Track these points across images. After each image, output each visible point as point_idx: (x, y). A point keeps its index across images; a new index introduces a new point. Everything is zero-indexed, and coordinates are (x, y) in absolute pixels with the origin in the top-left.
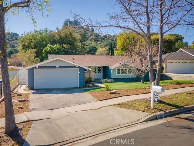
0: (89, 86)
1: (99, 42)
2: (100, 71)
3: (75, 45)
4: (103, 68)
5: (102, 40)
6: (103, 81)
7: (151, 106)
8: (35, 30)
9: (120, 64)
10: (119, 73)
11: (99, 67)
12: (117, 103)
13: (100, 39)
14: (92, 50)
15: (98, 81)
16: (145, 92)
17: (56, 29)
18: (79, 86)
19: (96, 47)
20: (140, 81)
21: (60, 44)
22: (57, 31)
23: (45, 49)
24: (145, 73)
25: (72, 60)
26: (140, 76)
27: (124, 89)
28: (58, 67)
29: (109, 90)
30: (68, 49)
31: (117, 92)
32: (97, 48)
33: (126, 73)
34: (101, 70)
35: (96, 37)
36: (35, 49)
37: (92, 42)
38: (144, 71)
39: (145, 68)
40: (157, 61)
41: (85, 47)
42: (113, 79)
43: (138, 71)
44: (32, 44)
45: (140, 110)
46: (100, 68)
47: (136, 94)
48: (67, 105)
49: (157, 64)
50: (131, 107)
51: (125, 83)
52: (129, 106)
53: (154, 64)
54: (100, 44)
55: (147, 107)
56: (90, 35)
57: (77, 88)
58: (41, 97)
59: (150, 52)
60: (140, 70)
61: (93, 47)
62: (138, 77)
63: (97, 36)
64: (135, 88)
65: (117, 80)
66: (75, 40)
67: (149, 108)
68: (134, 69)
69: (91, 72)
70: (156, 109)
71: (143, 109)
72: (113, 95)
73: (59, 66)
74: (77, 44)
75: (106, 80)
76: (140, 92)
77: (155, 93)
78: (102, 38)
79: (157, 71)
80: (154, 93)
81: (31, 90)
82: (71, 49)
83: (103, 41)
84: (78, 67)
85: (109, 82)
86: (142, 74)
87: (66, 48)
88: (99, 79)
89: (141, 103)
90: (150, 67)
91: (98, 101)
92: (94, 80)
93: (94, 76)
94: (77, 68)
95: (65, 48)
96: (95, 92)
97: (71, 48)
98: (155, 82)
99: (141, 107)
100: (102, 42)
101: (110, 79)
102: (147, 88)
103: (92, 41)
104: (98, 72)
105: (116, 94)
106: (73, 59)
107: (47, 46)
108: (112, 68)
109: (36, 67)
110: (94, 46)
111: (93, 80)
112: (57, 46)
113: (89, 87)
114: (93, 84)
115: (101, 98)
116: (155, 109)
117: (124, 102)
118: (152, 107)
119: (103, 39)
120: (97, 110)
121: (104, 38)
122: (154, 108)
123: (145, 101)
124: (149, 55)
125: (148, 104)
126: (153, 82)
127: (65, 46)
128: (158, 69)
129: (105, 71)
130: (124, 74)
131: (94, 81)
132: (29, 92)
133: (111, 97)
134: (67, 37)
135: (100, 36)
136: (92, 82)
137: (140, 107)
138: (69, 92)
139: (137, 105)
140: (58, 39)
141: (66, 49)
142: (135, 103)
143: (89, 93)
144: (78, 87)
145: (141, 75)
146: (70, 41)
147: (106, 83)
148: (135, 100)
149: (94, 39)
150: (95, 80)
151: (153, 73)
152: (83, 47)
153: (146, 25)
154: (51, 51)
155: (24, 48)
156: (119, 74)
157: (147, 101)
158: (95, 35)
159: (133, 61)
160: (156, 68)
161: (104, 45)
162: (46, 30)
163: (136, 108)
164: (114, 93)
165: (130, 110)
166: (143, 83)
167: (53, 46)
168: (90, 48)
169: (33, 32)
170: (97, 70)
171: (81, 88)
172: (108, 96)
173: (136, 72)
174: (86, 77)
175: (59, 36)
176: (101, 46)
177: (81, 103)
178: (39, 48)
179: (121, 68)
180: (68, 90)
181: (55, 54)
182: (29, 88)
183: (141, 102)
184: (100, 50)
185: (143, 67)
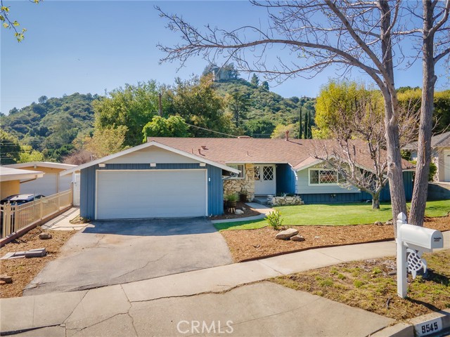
0: (234, 215)
1: (279, 113)
2: (268, 177)
3: (219, 118)
4: (277, 169)
5: (288, 108)
6: (274, 200)
7: (395, 291)
8: (127, 85)
9: (317, 158)
10: (315, 180)
11: (268, 166)
12: (287, 271)
13: (282, 107)
14: (264, 129)
15: (263, 201)
16: (379, 237)
17: (176, 81)
18: (209, 214)
19: (271, 124)
20: (370, 203)
21: (183, 114)
22: (176, 85)
23: (146, 126)
24: (381, 181)
25: (199, 150)
26: (368, 190)
27: (319, 227)
28: (154, 165)
29: (280, 227)
30: (202, 126)
31: (298, 236)
32: (274, 124)
33: (333, 181)
34: (271, 173)
35: (274, 100)
36: (124, 125)
37: (265, 113)
38: (381, 176)
39: (382, 169)
40: (415, 151)
41: (247, 122)
42: (299, 195)
43: (362, 176)
44: (120, 114)
45: (357, 306)
46: (268, 170)
47: (352, 241)
48: (143, 273)
49: (415, 159)
50: (330, 292)
51: (329, 206)
52: (323, 285)
53: (407, 159)
54: (282, 116)
55: (384, 293)
56: (259, 97)
57: (201, 218)
58: (97, 245)
59: (390, 118)
60: (368, 173)
61: (264, 123)
62: (363, 191)
63: (277, 99)
64: (353, 222)
65: (309, 199)
66: (219, 105)
67: (389, 296)
68: (352, 170)
69: (247, 179)
70: (413, 301)
71: (367, 299)
72: (284, 245)
73: (157, 164)
74: (222, 115)
75: (282, 198)
76: (364, 236)
77: (409, 250)
78: (287, 105)
79: (417, 177)
80: (404, 248)
81: (86, 222)
82: (208, 127)
83: (289, 111)
84: (204, 165)
85: (290, 204)
86: (375, 184)
87: (196, 123)
88: (265, 197)
89: (362, 279)
90: (391, 165)
91: (235, 263)
92: (253, 197)
93: (254, 187)
94: (204, 167)
95: (193, 124)
96: (240, 233)
97: (208, 123)
98: (410, 206)
99: (364, 292)
100: (288, 113)
101: (292, 196)
102: (387, 223)
103: (264, 110)
104: (266, 179)
105: (295, 241)
106: (204, 148)
107: (153, 119)
108: (296, 168)
109: (100, 165)
110: (267, 122)
111: (251, 197)
112: (173, 119)
113: (234, 218)
114: (248, 208)
115: (247, 255)
116: (410, 303)
117: (311, 270)
118: (400, 293)
119: (290, 106)
120: (221, 296)
121: (291, 102)
122: (409, 299)
123: (379, 270)
124: (390, 128)
125: (387, 280)
126: (401, 213)
127: (194, 118)
128: (417, 171)
129: (282, 176)
130: (328, 184)
131: (254, 201)
132: (76, 229)
133: (277, 251)
134: (200, 99)
135: (283, 99)
136: (248, 202)
137: (359, 291)
138: (178, 229)
139: (351, 283)
140: (179, 105)
141: (198, 125)
142: (344, 275)
143: (224, 236)
144: (207, 215)
145: (371, 187)
146: (208, 109)
147: (282, 205)
148: (346, 265)
149: (269, 106)
150: (257, 199)
151: (401, 181)
152: (242, 123)
153: (378, 36)
154: (161, 130)
155: (103, 126)
156: (317, 185)
157: (384, 269)
158: (271, 98)
159: (351, 150)
160: (413, 167)
161: (292, 118)
162: (153, 86)
163: (347, 295)
164: (287, 238)
165: (325, 302)
166: (378, 208)
167: (164, 120)
168: (259, 125)
169: (124, 89)
170: (262, 174)
171: (213, 218)
172: (270, 246)
173: (358, 179)
174: (233, 190)
175: (182, 96)
176: (285, 120)
177: (184, 269)
178: (135, 123)
179: (320, 170)
180: (178, 225)
181: (171, 136)
182: (82, 218)
183: (365, 275)
184: (280, 129)
185: (376, 165)
